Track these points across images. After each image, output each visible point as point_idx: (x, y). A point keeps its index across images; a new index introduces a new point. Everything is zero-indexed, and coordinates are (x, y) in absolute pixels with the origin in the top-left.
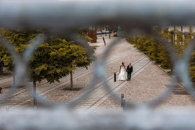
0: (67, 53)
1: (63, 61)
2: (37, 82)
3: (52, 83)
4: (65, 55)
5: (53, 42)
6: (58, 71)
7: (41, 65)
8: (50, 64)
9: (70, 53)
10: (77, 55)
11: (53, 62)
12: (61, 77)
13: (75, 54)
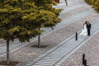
0: (37, 17)
1: (33, 24)
2: (10, 41)
3: (23, 43)
4: (36, 19)
5: (25, 6)
6: (29, 32)
7: (14, 27)
8: (22, 26)
9: (40, 17)
10: (46, 20)
11: (24, 24)
12: (31, 38)
13: (44, 18)
